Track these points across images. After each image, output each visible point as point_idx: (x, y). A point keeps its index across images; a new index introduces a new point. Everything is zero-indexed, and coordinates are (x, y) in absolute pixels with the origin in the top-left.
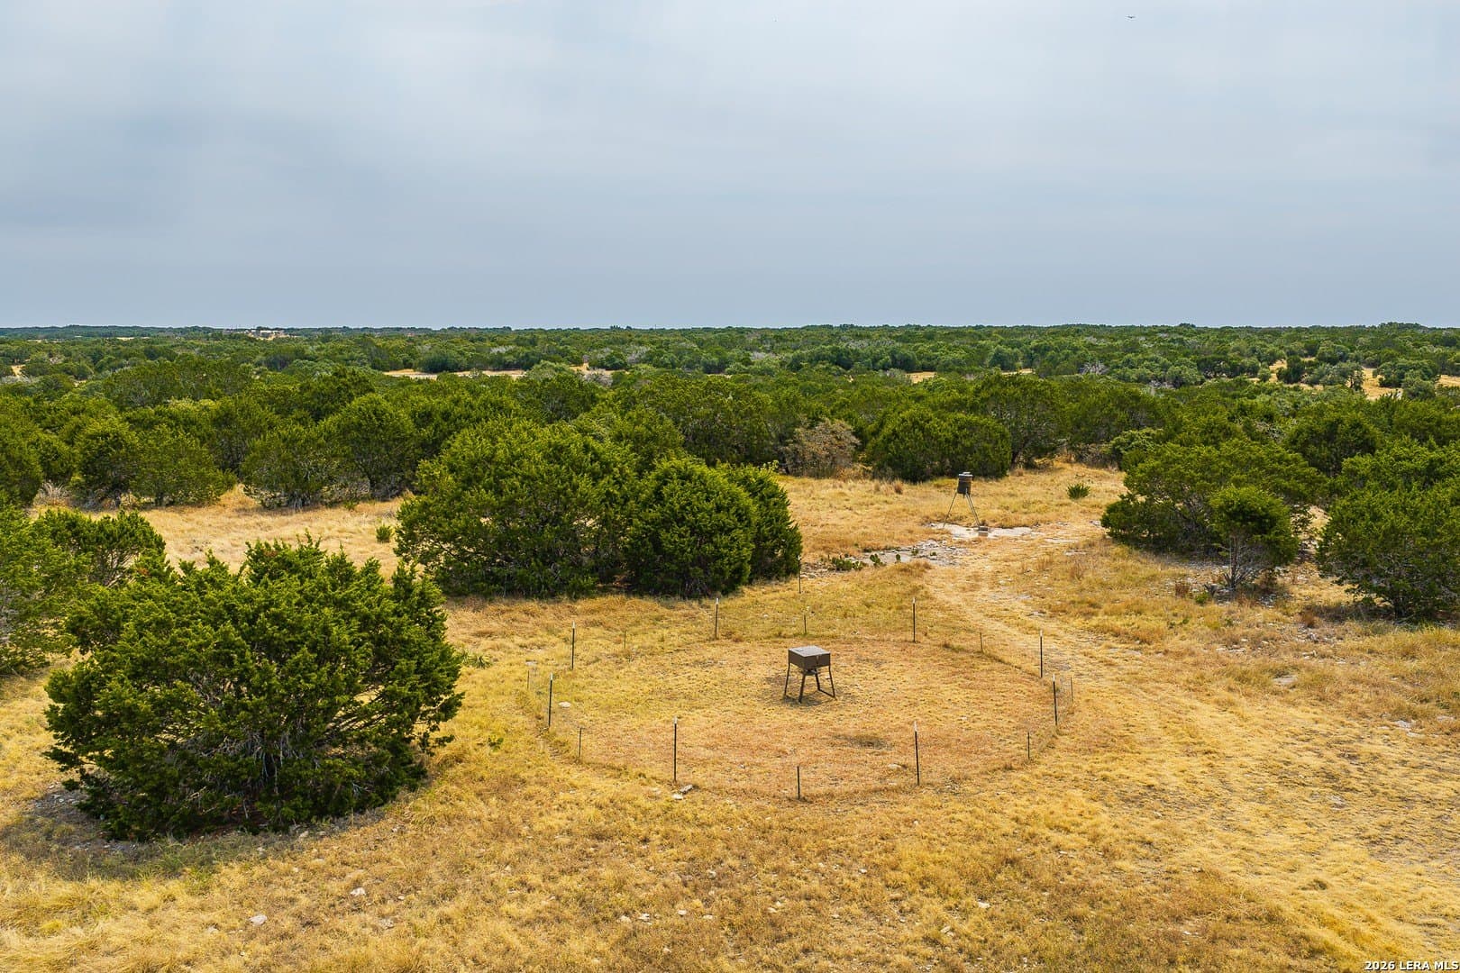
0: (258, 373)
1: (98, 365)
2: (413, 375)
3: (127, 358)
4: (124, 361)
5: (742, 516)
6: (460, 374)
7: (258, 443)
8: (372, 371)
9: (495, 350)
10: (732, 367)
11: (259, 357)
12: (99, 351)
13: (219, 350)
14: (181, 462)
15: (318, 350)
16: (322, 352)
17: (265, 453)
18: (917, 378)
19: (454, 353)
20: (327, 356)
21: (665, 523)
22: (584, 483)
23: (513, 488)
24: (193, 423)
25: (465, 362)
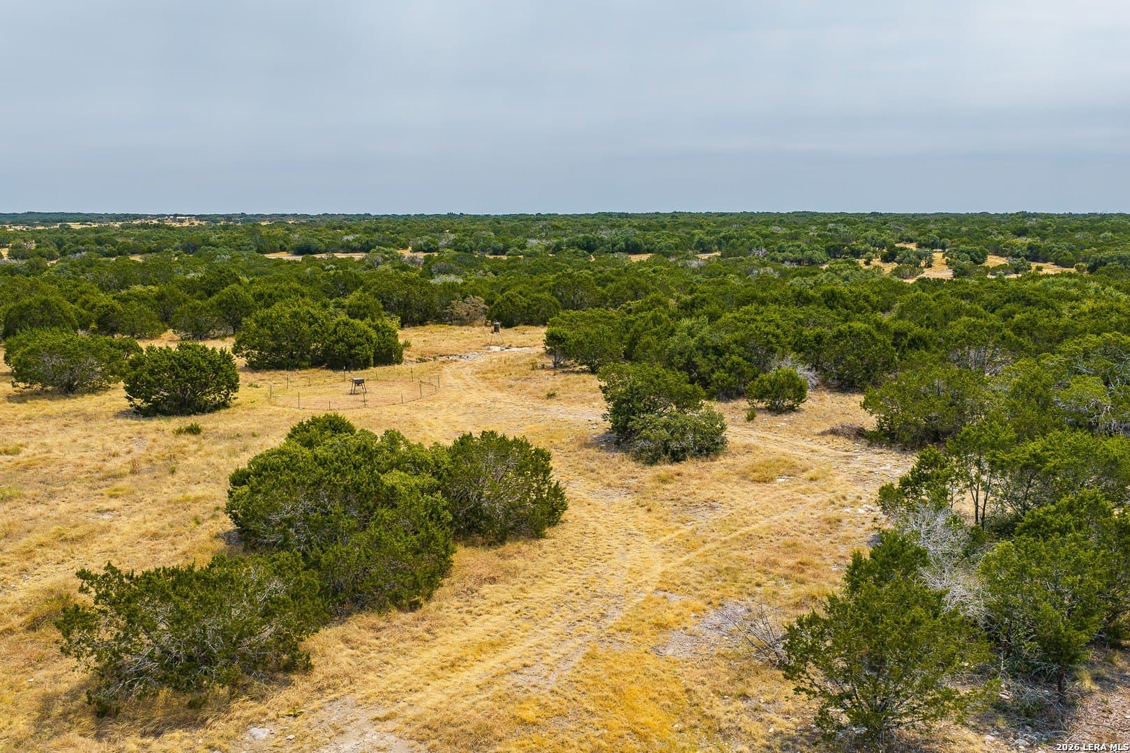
0: (176, 255)
1: (62, 249)
2: (285, 256)
3: (83, 245)
4: (80, 247)
5: (369, 339)
6: (318, 256)
7: (179, 309)
8: (256, 255)
9: (345, 238)
10: (511, 251)
11: (177, 244)
12: (61, 239)
13: (147, 237)
14: (142, 319)
15: (219, 238)
16: (222, 240)
17: (182, 313)
18: (635, 258)
19: (315, 240)
20: (225, 244)
21: (337, 342)
22: (305, 327)
23: (277, 328)
24: (145, 299)
25: (323, 247)
